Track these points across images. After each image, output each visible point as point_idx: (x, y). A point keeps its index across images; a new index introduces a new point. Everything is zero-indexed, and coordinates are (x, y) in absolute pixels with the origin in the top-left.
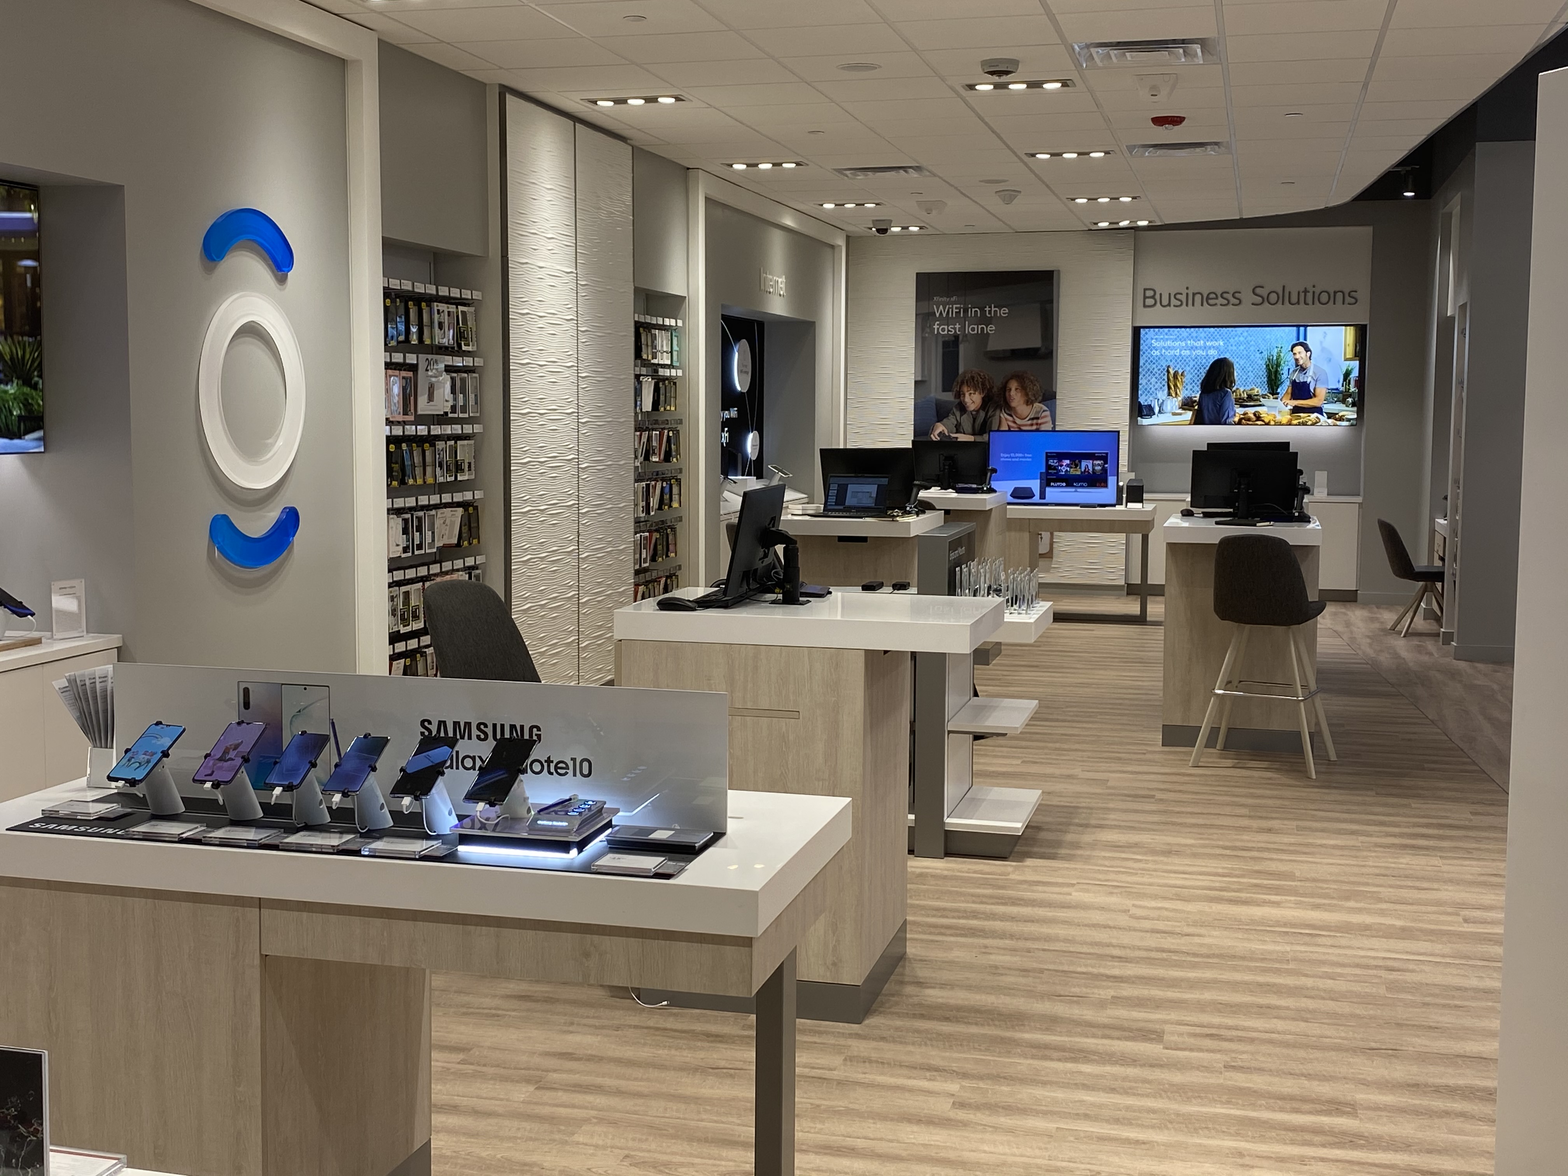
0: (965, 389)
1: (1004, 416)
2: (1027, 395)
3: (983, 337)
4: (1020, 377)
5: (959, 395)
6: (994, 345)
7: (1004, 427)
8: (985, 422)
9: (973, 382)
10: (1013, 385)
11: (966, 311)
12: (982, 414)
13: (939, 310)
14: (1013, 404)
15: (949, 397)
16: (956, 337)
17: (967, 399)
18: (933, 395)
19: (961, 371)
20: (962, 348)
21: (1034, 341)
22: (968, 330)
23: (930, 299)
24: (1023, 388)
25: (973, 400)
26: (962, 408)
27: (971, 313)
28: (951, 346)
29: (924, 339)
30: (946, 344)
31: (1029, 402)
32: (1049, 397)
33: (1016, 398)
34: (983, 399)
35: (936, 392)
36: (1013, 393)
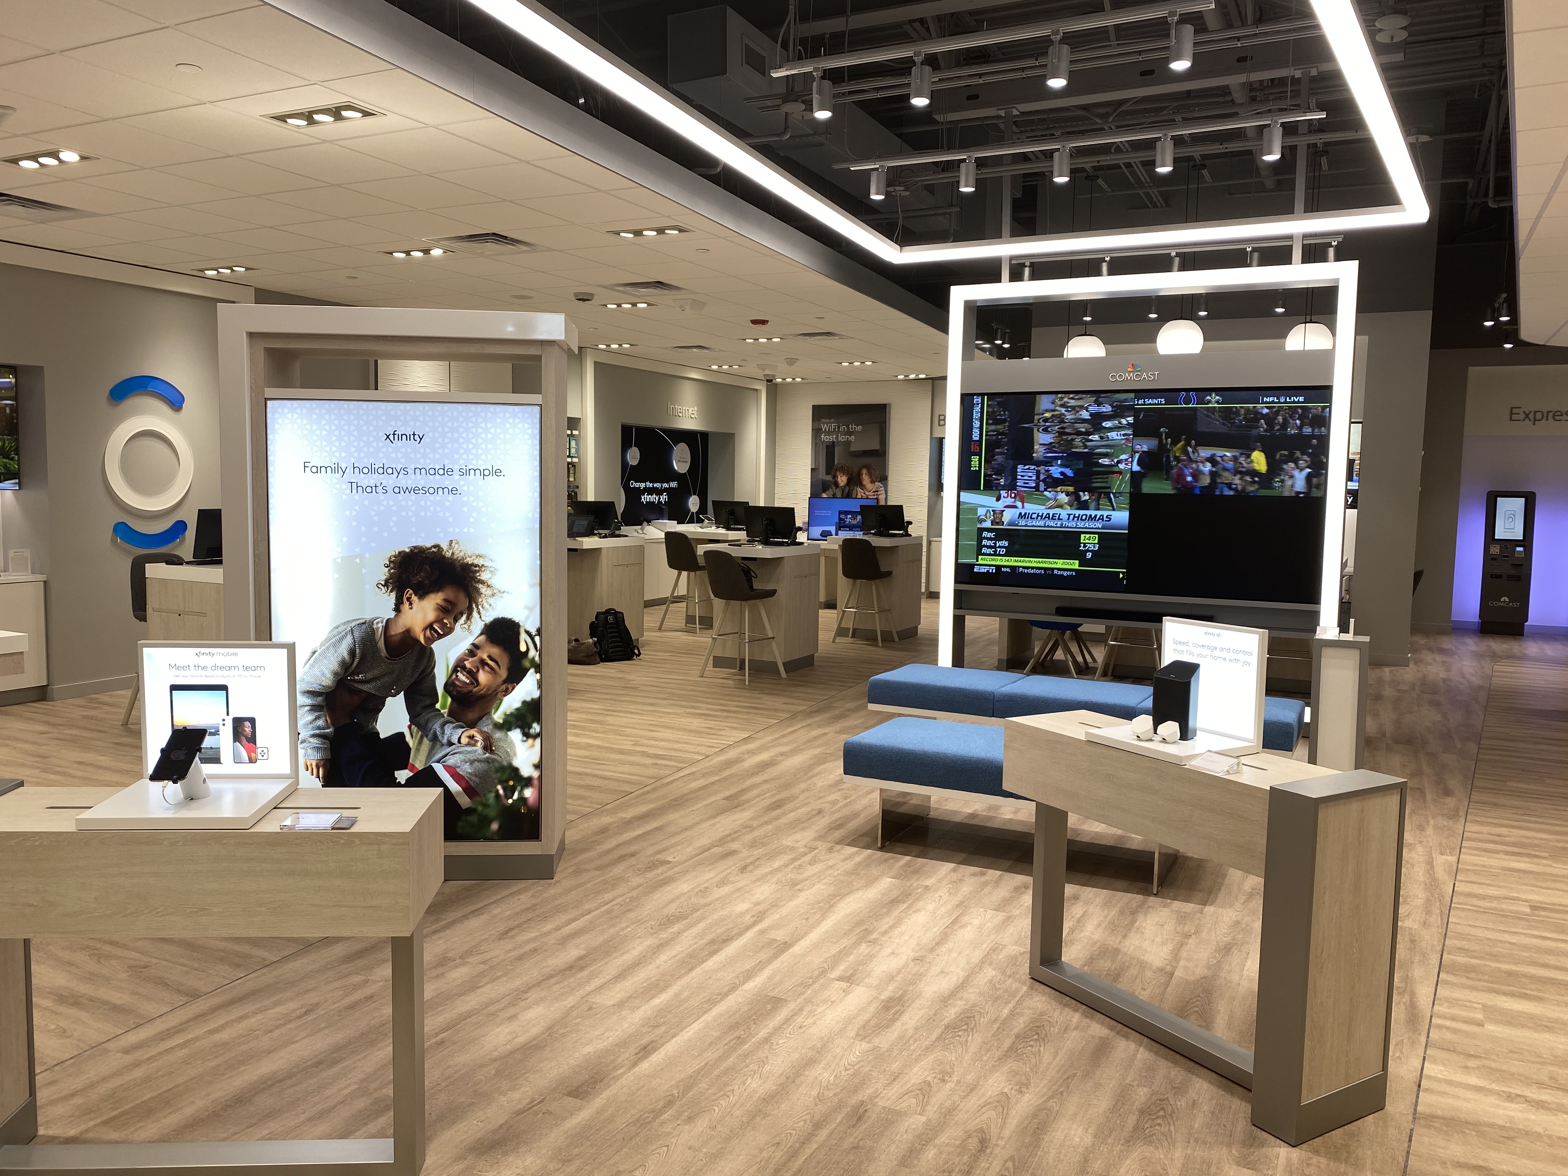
0: (838, 473)
1: (859, 490)
2: (871, 477)
3: (848, 443)
4: (868, 467)
5: (835, 477)
6: (853, 448)
7: (859, 496)
8: (849, 491)
9: (843, 470)
10: (864, 471)
11: (839, 428)
12: (847, 488)
13: (825, 427)
14: (864, 483)
15: (829, 478)
16: (833, 442)
17: (839, 479)
18: (820, 477)
19: (836, 462)
20: (836, 449)
21: (876, 446)
22: (840, 439)
23: (819, 420)
24: (870, 474)
25: (842, 480)
26: (836, 484)
27: (842, 429)
28: (830, 449)
29: (816, 444)
30: (828, 447)
31: (872, 482)
32: (884, 479)
33: (866, 479)
34: (848, 480)
35: (823, 475)
36: (864, 476)
